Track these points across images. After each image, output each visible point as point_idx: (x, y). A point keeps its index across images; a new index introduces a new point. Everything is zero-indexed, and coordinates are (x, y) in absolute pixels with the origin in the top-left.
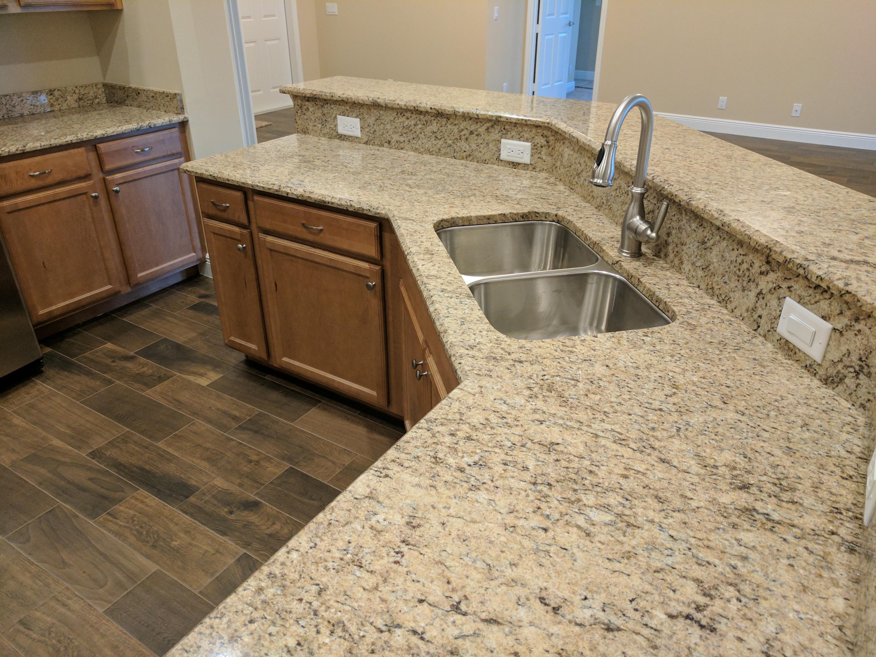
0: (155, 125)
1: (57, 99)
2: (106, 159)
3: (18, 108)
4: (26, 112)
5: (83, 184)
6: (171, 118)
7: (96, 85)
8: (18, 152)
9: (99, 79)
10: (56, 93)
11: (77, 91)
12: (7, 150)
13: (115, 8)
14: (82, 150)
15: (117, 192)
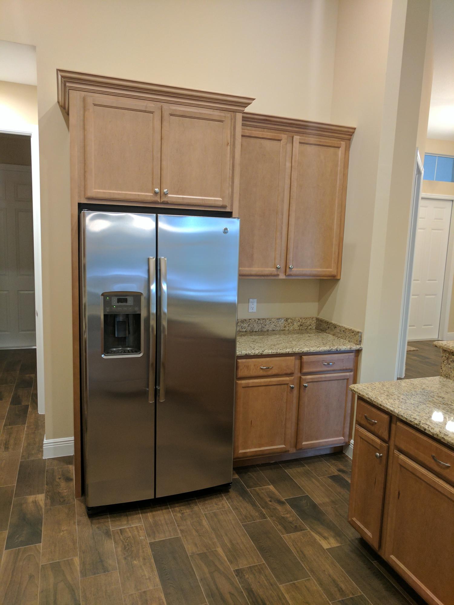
0: (340, 349)
1: (289, 324)
2: (305, 366)
3: (267, 326)
4: (270, 329)
5: (288, 378)
6: (352, 346)
7: (312, 319)
8: (259, 354)
9: (315, 315)
10: (289, 321)
11: (301, 321)
12: (254, 352)
13: (336, 278)
14: (293, 358)
15: (306, 387)
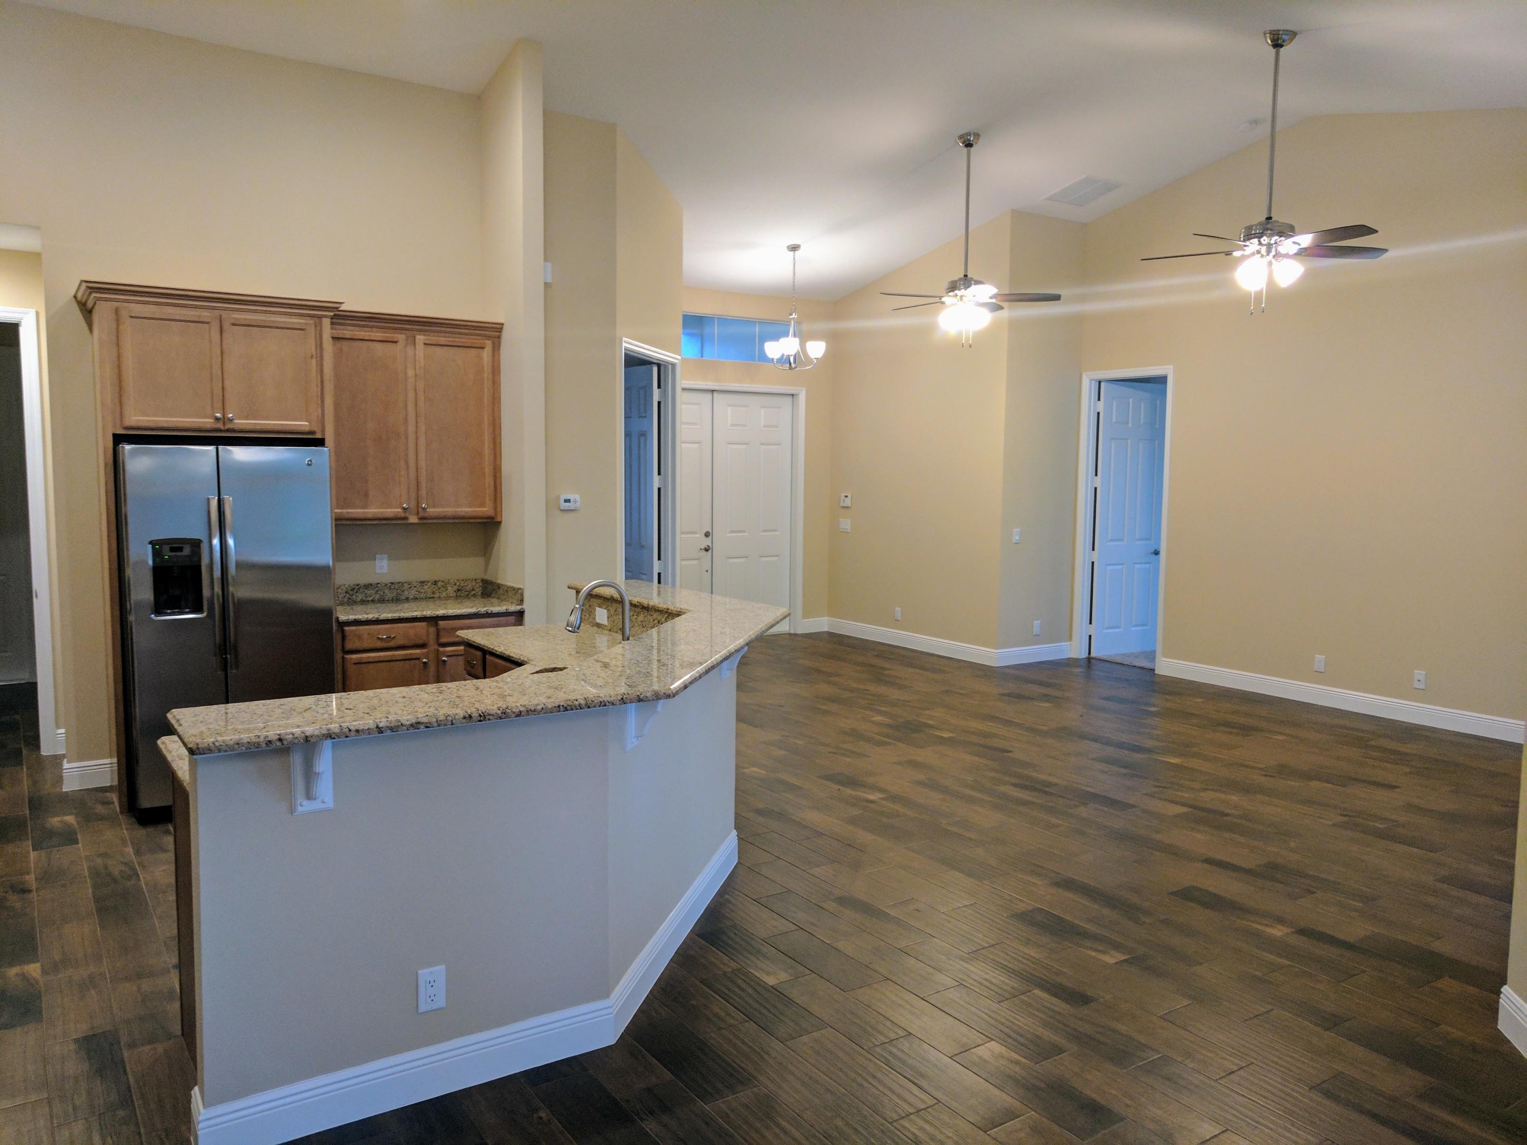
1: (439, 588)
2: (442, 633)
3: (406, 592)
4: (411, 597)
5: (418, 651)
6: (509, 608)
7: (476, 580)
8: (374, 619)
9: (480, 575)
10: (440, 584)
13: (496, 520)
14: (424, 624)
15: (444, 661)
